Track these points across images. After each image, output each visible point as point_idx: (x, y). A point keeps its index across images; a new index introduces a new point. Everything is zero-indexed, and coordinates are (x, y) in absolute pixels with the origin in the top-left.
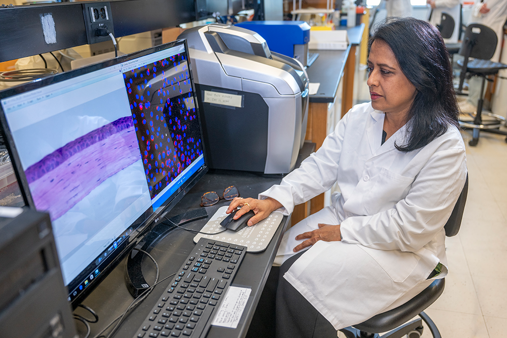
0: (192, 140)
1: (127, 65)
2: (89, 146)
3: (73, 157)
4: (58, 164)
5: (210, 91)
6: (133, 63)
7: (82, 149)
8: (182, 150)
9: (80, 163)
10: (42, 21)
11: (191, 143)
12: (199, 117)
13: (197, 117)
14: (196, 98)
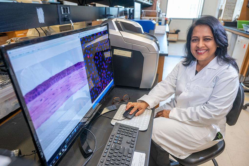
0: (109, 73)
1: (82, 34)
2: (63, 78)
3: (54, 85)
4: (45, 90)
5: (117, 49)
6: (85, 33)
7: (59, 80)
8: (105, 78)
9: (57, 88)
10: (37, 11)
11: (109, 74)
12: (112, 61)
13: (111, 62)
14: (111, 52)
